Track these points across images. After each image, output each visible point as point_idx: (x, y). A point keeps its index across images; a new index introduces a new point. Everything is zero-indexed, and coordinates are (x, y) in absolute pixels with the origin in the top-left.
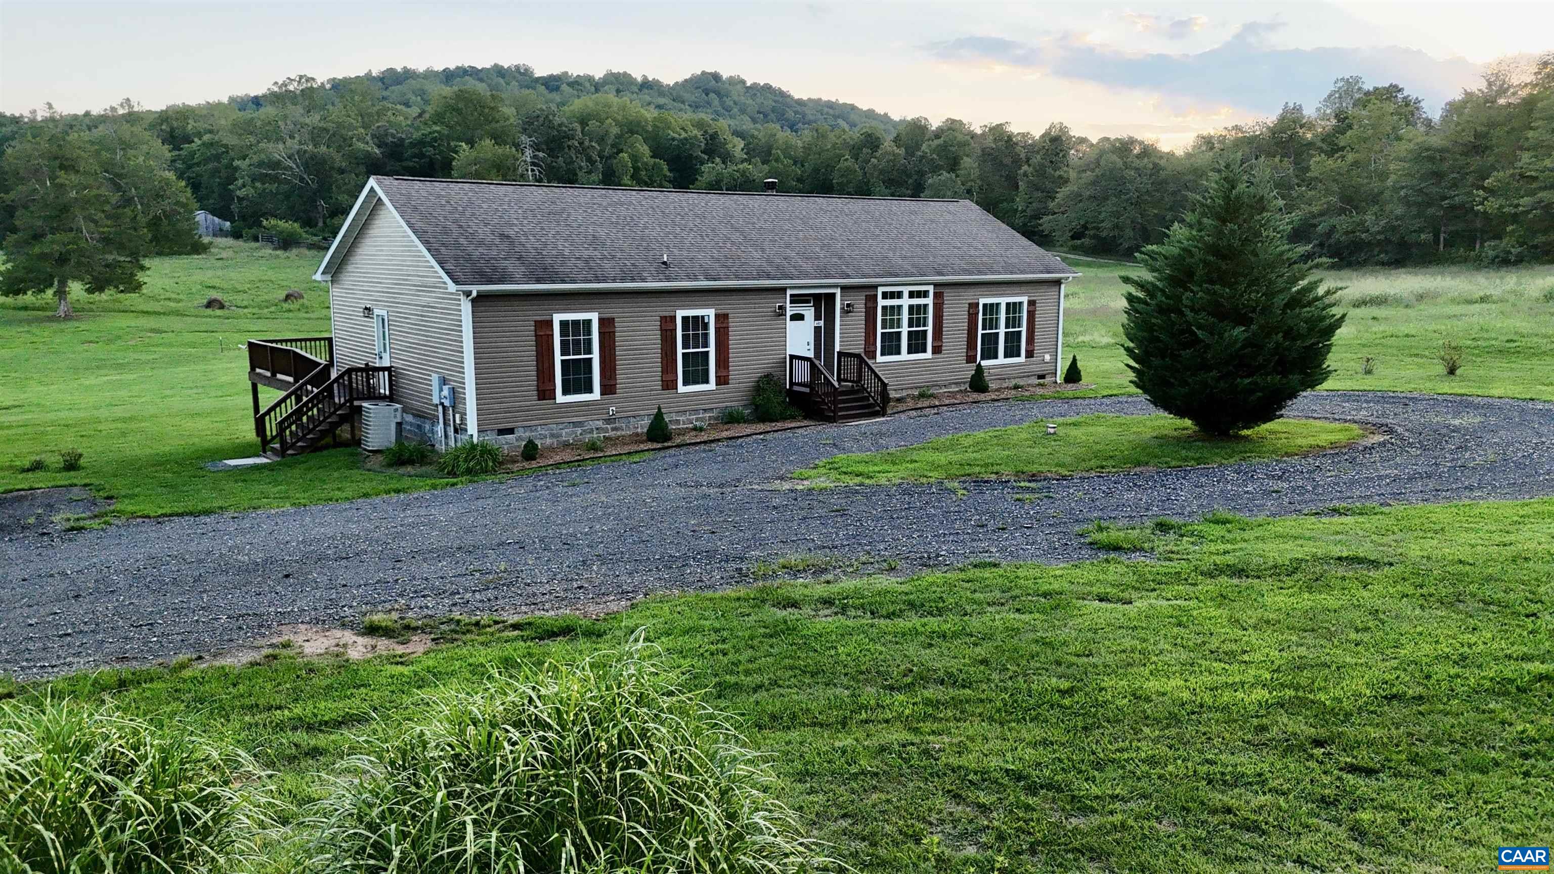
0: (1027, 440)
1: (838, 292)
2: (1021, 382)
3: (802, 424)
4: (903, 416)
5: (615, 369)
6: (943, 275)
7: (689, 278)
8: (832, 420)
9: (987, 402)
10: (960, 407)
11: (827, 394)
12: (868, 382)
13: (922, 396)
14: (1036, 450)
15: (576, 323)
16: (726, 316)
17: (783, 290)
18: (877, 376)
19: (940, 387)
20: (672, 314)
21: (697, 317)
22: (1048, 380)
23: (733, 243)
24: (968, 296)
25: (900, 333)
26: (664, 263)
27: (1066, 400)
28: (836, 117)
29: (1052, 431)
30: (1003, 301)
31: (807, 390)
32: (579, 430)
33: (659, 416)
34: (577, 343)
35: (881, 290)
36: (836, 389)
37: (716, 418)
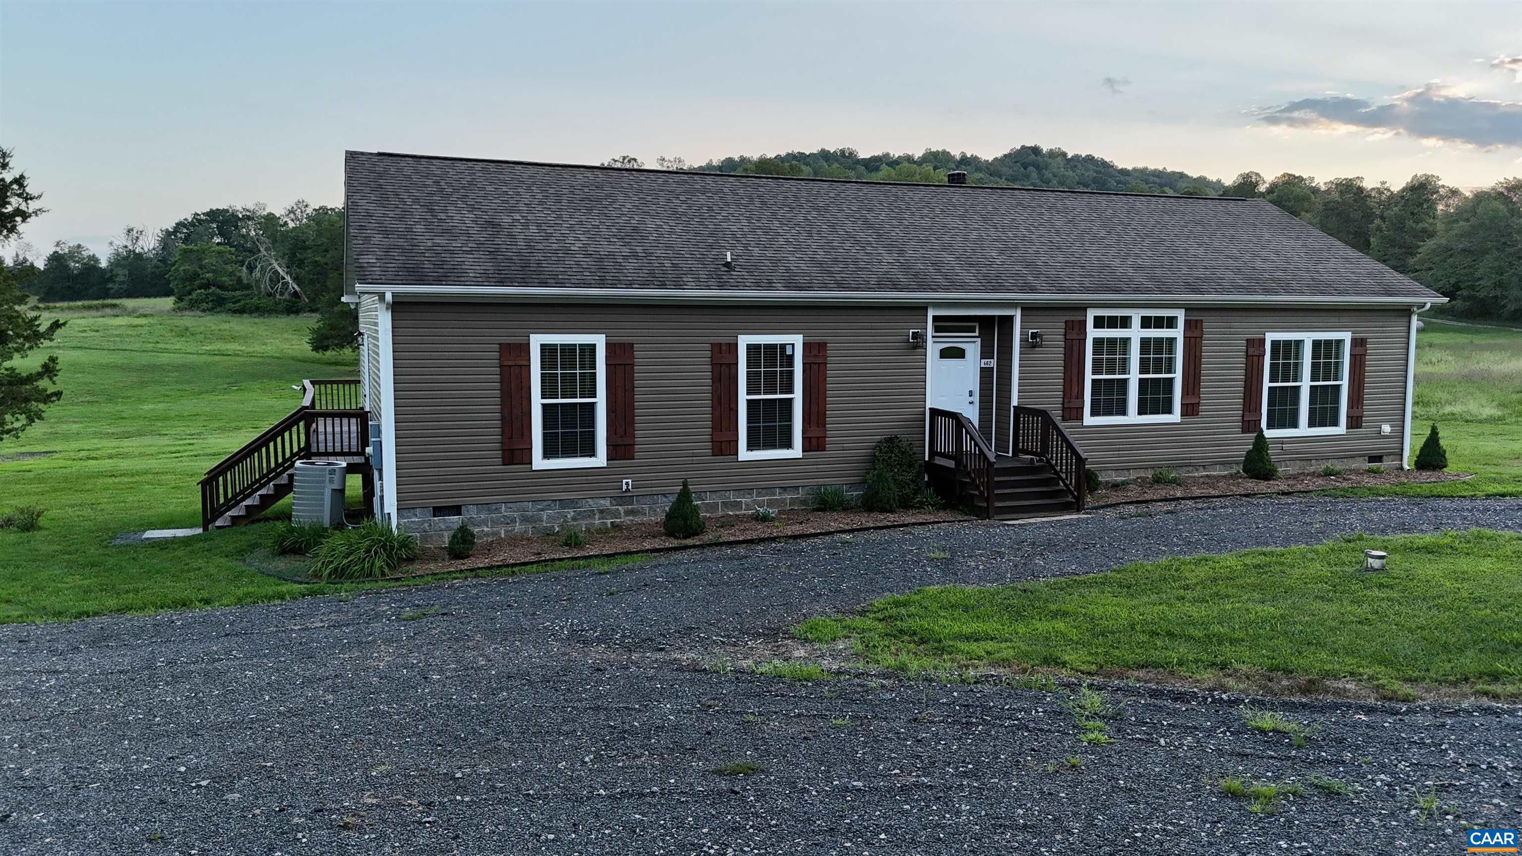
0: (1320, 579)
1: (1018, 314)
2: (1338, 466)
3: (931, 518)
4: (1110, 514)
5: (633, 423)
6: (1201, 293)
7: (758, 285)
8: (984, 513)
9: (1269, 496)
10: (1217, 502)
11: (979, 472)
12: (1058, 457)
13: (1158, 480)
14: (1332, 609)
15: (568, 349)
16: (822, 346)
17: (921, 309)
18: (1070, 446)
19: (1196, 467)
20: (730, 340)
21: (774, 346)
22: (1387, 464)
23: (858, 242)
24: (1246, 328)
25: (1125, 381)
26: (727, 264)
27: (1419, 499)
28: (1161, 186)
29: (1376, 563)
30: (1308, 338)
31: (951, 464)
32: (571, 514)
33: (685, 496)
34: (569, 379)
35: (1091, 314)
36: (991, 464)
37: (803, 502)
